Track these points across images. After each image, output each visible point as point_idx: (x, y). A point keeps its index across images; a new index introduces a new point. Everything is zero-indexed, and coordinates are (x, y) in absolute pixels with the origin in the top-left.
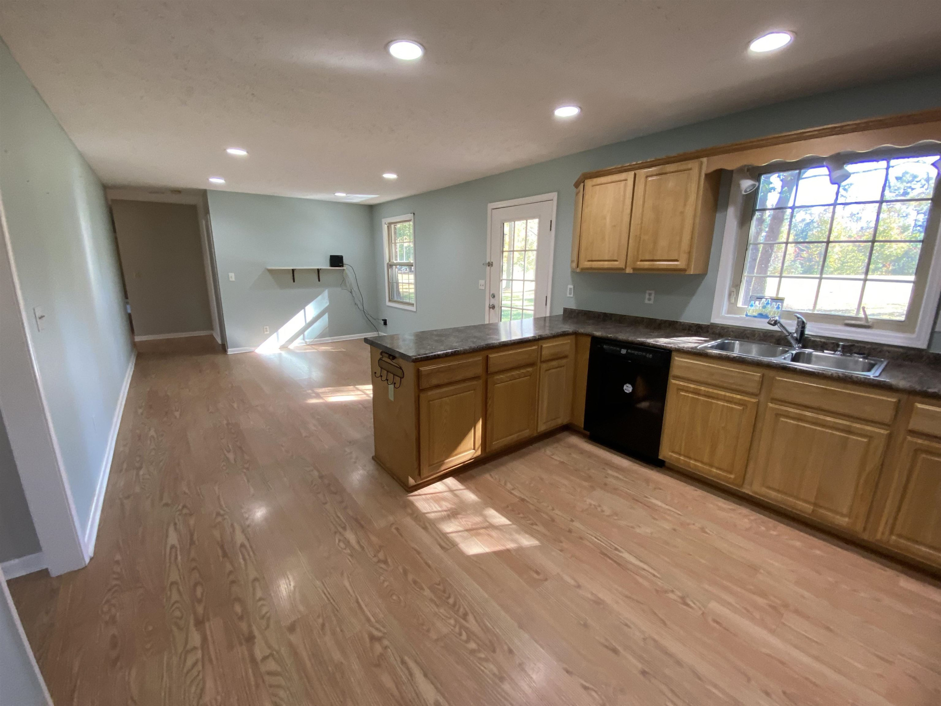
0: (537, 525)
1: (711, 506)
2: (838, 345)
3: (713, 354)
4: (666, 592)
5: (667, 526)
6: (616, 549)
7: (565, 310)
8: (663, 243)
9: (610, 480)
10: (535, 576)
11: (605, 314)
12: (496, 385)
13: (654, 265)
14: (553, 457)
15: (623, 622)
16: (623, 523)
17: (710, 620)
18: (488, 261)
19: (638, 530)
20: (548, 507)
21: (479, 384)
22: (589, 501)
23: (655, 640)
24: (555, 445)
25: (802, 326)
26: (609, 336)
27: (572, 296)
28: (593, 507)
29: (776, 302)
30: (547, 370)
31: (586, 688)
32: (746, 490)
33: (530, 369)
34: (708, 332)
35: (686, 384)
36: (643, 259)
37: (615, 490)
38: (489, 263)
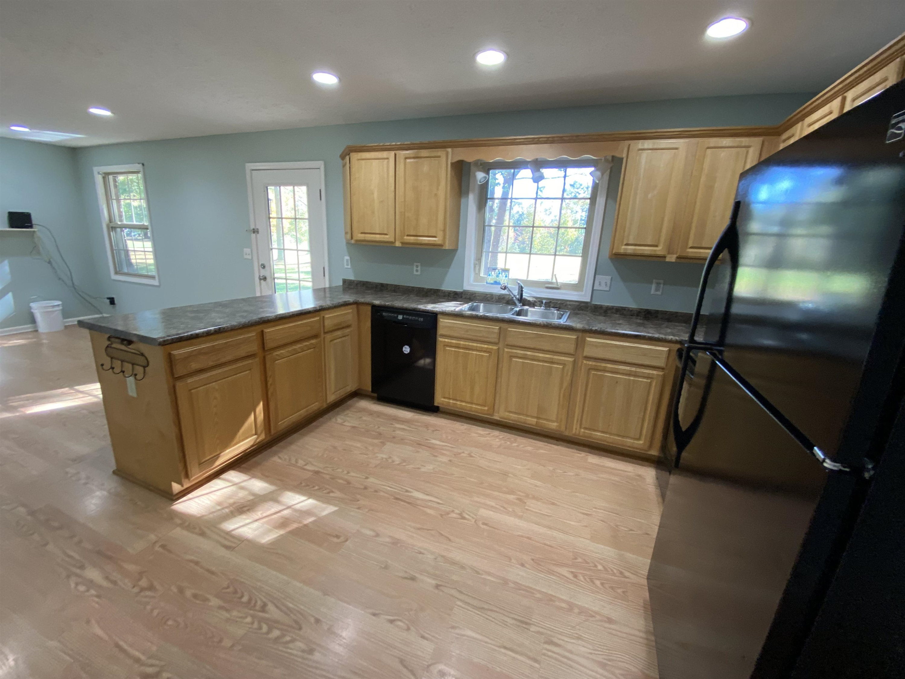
0: (333, 492)
1: (475, 435)
2: (542, 302)
3: (466, 315)
4: (448, 513)
5: (445, 459)
6: (407, 491)
7: (344, 281)
8: (424, 221)
9: (398, 432)
10: (335, 540)
11: (382, 285)
12: (277, 362)
13: (417, 240)
14: (344, 424)
15: (417, 551)
16: (410, 467)
17: (480, 523)
18: (252, 227)
19: (423, 470)
20: (343, 471)
21: (255, 362)
22: (380, 456)
23: (443, 556)
24: (347, 412)
25: (521, 290)
26: (387, 304)
27: (349, 267)
28: (384, 460)
29: (505, 272)
30: (331, 341)
31: (391, 621)
32: (496, 417)
33: (313, 341)
34: (461, 297)
35: (449, 341)
36: (409, 234)
37: (402, 441)
38: (254, 229)
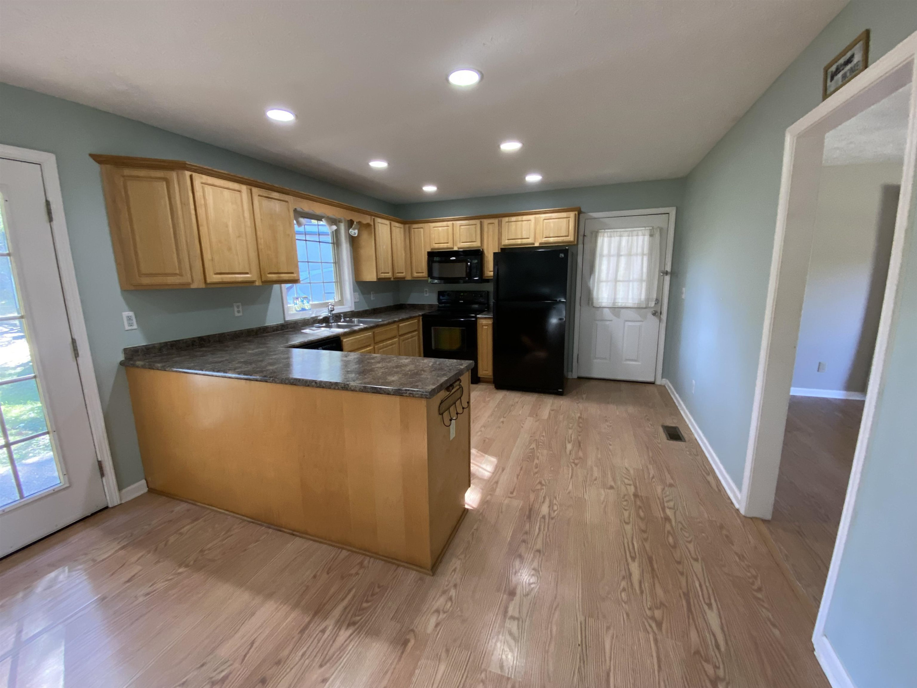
8: (282, 258)
27: (135, 327)
36: (271, 271)
